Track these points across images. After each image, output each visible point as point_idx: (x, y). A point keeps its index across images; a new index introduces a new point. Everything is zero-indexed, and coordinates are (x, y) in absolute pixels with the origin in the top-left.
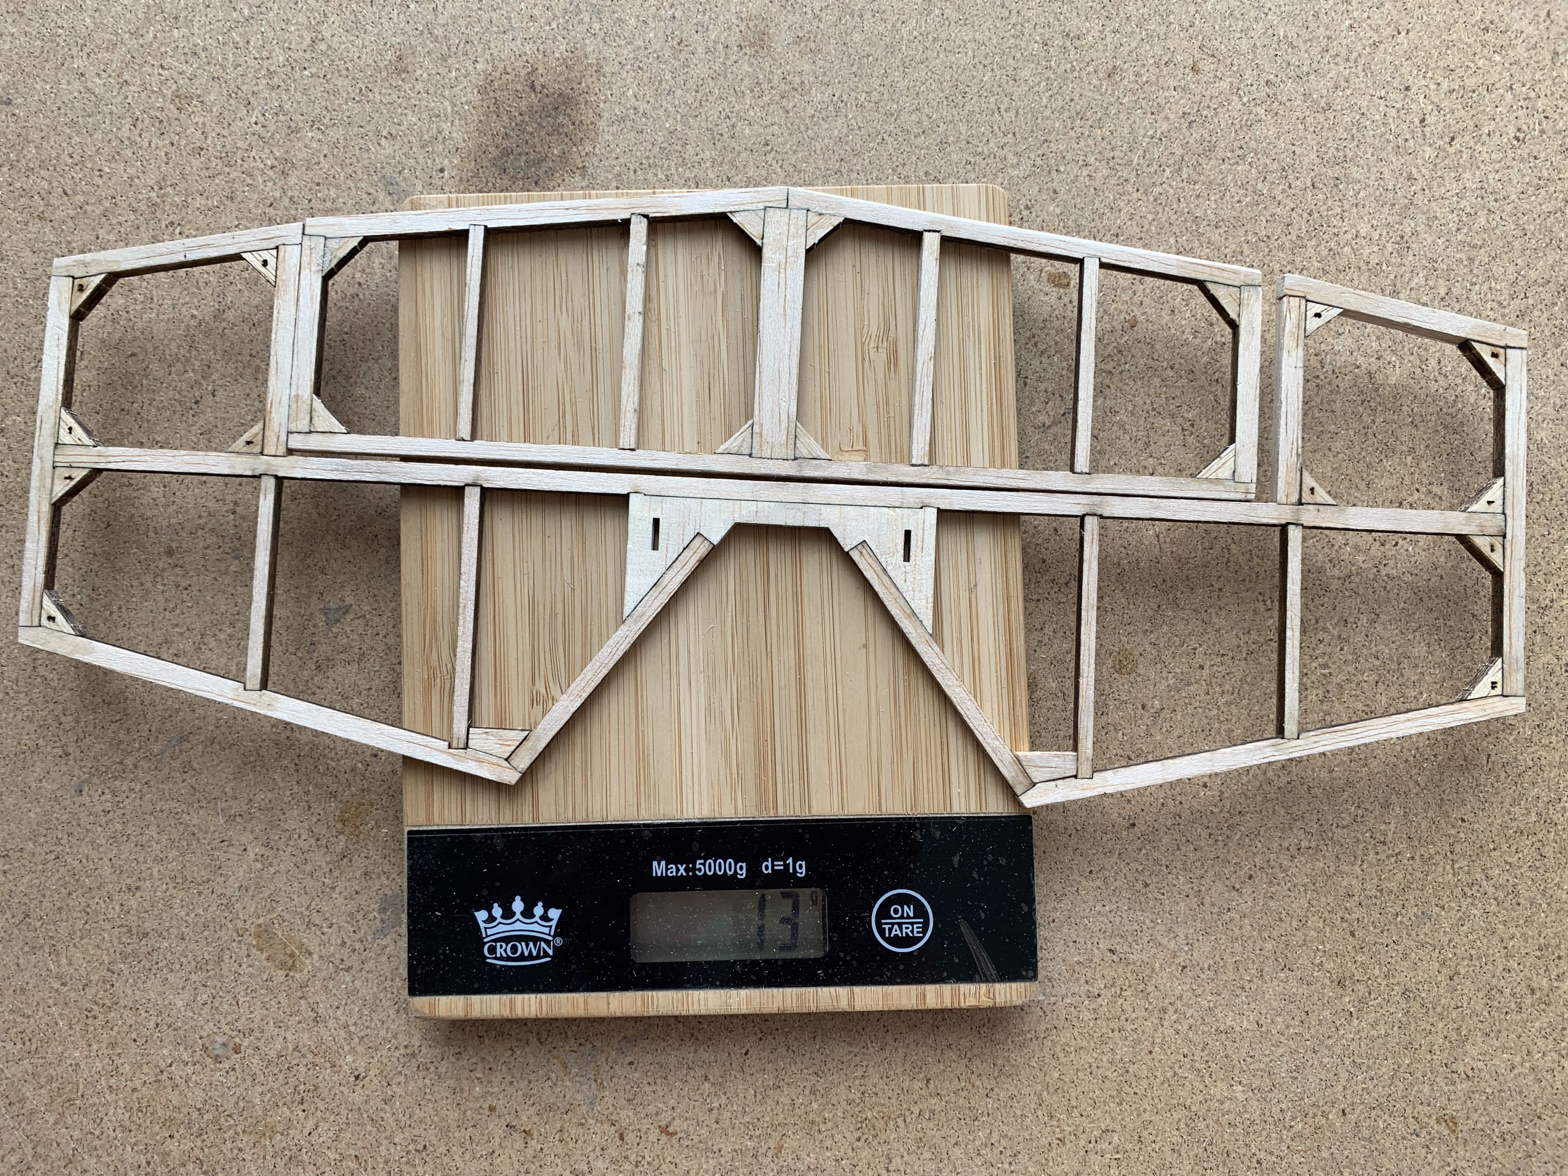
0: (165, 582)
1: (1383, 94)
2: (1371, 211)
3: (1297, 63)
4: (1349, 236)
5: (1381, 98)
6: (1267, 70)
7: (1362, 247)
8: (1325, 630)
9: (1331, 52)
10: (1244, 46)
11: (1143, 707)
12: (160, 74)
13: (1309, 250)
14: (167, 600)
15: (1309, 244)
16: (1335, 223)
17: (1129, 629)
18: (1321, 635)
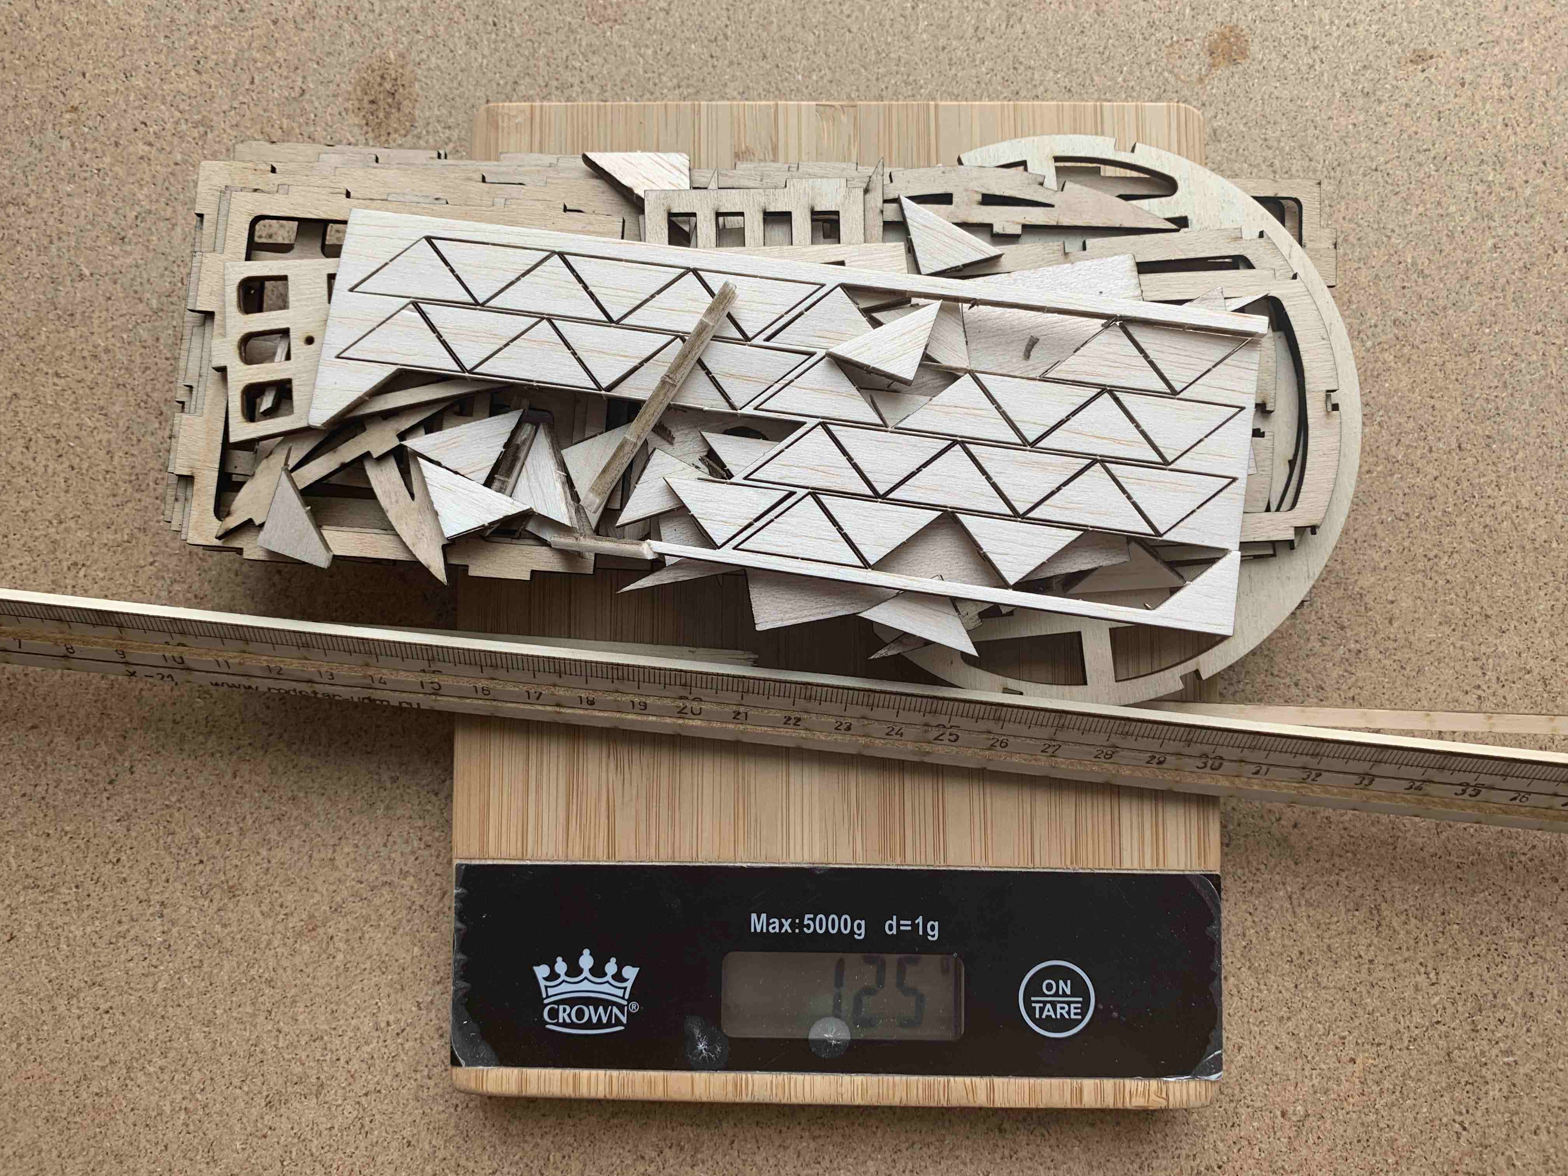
0: (82, 1005)
1: (1539, 327)
2: (1534, 475)
3: (1430, 296)
4: (1507, 508)
5: (1537, 334)
6: (1394, 305)
7: (1526, 521)
8: (1505, 1006)
9: (1472, 278)
10: (1364, 277)
11: (1283, 1114)
12: (55, 384)
13: (1459, 527)
14: (83, 1027)
15: (1458, 520)
16: (1489, 492)
17: (1262, 1016)
18: (1500, 1014)
